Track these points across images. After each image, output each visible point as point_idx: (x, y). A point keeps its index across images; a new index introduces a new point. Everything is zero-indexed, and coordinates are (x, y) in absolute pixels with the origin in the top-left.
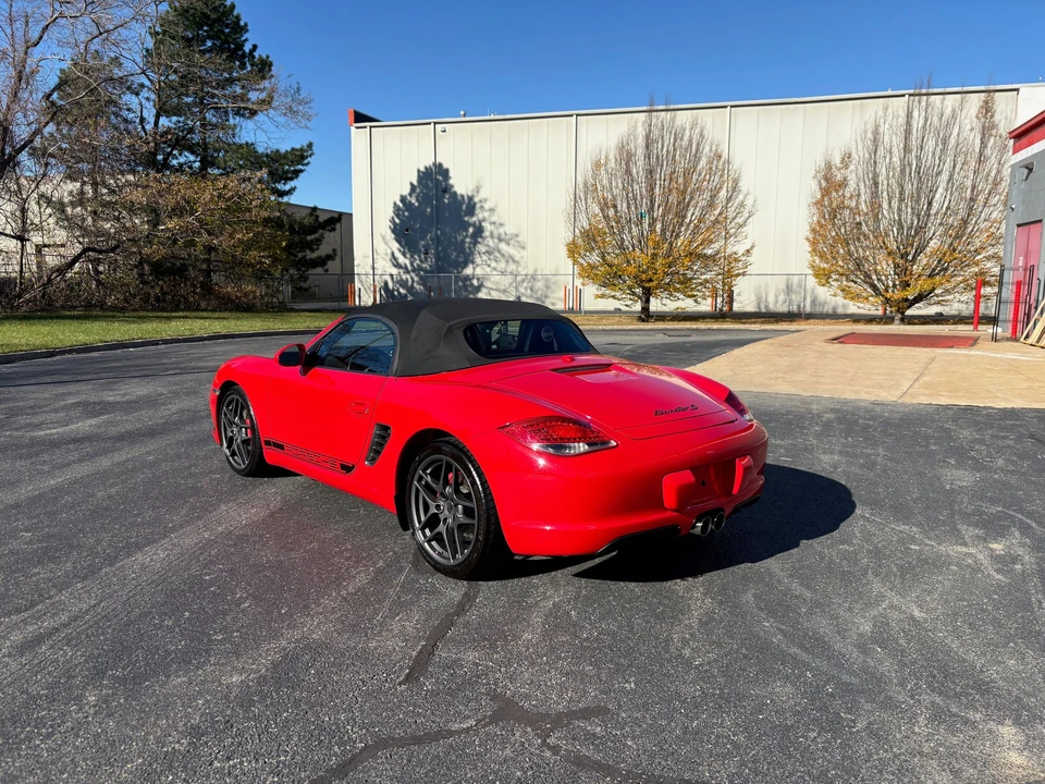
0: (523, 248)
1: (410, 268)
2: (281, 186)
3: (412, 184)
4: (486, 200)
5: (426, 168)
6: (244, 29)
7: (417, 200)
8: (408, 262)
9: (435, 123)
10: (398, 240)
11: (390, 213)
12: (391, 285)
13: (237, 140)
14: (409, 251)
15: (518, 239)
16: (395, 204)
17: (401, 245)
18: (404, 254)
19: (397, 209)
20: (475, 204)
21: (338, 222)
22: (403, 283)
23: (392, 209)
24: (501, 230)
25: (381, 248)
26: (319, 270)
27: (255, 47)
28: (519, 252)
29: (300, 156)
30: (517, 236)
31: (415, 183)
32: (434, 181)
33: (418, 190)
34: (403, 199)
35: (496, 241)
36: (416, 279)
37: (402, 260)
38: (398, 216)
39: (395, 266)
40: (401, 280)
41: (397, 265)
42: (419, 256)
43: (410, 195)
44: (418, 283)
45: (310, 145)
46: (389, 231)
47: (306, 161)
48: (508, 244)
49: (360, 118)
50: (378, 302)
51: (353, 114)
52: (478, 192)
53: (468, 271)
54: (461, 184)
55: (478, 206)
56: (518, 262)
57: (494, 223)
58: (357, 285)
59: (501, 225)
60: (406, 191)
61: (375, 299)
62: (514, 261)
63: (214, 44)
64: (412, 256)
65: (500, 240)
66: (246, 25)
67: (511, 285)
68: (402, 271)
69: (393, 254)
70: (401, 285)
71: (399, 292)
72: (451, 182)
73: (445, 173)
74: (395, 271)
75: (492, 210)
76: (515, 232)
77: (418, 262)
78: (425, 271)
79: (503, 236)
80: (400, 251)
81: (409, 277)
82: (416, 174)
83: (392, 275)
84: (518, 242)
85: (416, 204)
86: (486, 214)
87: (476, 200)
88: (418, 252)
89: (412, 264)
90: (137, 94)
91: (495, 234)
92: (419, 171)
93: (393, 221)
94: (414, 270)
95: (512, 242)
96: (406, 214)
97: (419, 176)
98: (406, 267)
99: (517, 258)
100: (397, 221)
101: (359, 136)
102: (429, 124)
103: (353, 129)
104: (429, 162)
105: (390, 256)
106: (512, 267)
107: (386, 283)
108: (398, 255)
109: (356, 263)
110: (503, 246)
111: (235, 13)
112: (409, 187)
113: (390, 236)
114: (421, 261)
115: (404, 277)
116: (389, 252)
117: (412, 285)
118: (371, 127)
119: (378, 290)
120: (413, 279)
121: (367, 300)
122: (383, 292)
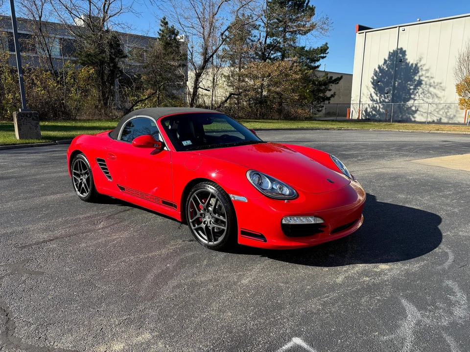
0: (444, 90)
1: (379, 101)
3: (385, 60)
4: (424, 65)
5: (394, 51)
8: (378, 98)
9: (399, 27)
10: (374, 89)
11: (372, 74)
12: (369, 110)
13: (297, 45)
14: (379, 93)
15: (441, 85)
16: (375, 69)
17: (375, 90)
18: (377, 95)
19: (376, 73)
20: (418, 68)
21: (342, 80)
23: (373, 72)
24: (432, 81)
25: (364, 90)
28: (441, 92)
29: (324, 50)
30: (441, 83)
31: (387, 59)
32: (397, 57)
33: (388, 62)
34: (379, 67)
35: (428, 86)
36: (381, 107)
37: (375, 97)
38: (376, 76)
39: (371, 100)
40: (374, 107)
41: (373, 100)
42: (384, 96)
43: (384, 65)
44: (382, 109)
46: (370, 84)
47: (327, 52)
48: (435, 88)
49: (361, 28)
50: (360, 118)
51: (358, 27)
52: (420, 61)
53: (410, 103)
54: (411, 59)
55: (420, 68)
56: (439, 98)
57: (428, 77)
58: (352, 109)
59: (432, 78)
60: (381, 63)
61: (359, 116)
62: (437, 97)
64: (380, 96)
65: (430, 86)
67: (435, 110)
68: (374, 103)
69: (371, 95)
70: (373, 110)
71: (372, 113)
72: (406, 57)
73: (404, 53)
74: (371, 102)
75: (427, 70)
76: (440, 81)
77: (383, 98)
78: (386, 102)
79: (432, 84)
80: (375, 93)
81: (378, 105)
83: (369, 105)
84: (441, 87)
86: (424, 72)
87: (419, 65)
88: (384, 93)
89: (380, 100)
90: (258, 29)
91: (428, 83)
92: (390, 52)
93: (373, 78)
94: (381, 102)
95: (437, 87)
96: (380, 74)
97: (389, 55)
98: (377, 101)
99: (439, 96)
100: (375, 78)
101: (360, 37)
102: (396, 27)
103: (357, 34)
104: (395, 48)
105: (369, 96)
106: (436, 101)
107: (367, 109)
108: (374, 95)
109: (352, 99)
110: (432, 89)
112: (383, 61)
114: (385, 98)
115: (375, 105)
116: (369, 94)
117: (379, 110)
118: (366, 32)
119: (361, 112)
120: (379, 107)
121: (355, 116)
122: (364, 112)
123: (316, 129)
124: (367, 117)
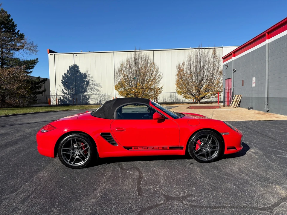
0: (101, 87)
1: (68, 94)
2: (27, 71)
3: (68, 70)
4: (90, 74)
5: (72, 66)
6: (16, 26)
7: (69, 75)
8: (67, 92)
9: (74, 53)
10: (64, 86)
12: (62, 98)
13: (13, 57)
15: (100, 85)
16: (63, 76)
17: (65, 87)
18: (66, 90)
19: (63, 77)
20: (87, 75)
21: (46, 81)
22: (66, 98)
23: (62, 77)
24: (95, 83)
25: (58, 87)
26: (41, 95)
27: (19, 31)
28: (100, 88)
29: (34, 62)
30: (99, 84)
31: (69, 70)
32: (74, 69)
33: (70, 72)
34: (65, 74)
35: (94, 85)
37: (65, 91)
38: (64, 79)
39: (63, 93)
40: (65, 97)
41: (64, 93)
42: (70, 90)
43: (67, 73)
44: (70, 98)
45: (37, 59)
48: (97, 86)
49: (51, 52)
50: (58, 104)
51: (49, 50)
52: (87, 72)
53: (86, 94)
54: (82, 70)
55: (87, 76)
56: (100, 91)
57: (92, 81)
58: (51, 99)
59: (94, 81)
60: (66, 72)
61: (57, 103)
62: (99, 91)
63: (5, 30)
64: (68, 90)
65: (95, 85)
66: (16, 25)
67: (98, 97)
69: (63, 90)
70: (65, 99)
72: (79, 69)
73: (78, 67)
74: (63, 94)
75: (92, 77)
76: (99, 83)
78: (72, 94)
79: (96, 84)
80: (64, 89)
82: (69, 67)
83: (62, 96)
84: (100, 86)
85: (69, 76)
86: (90, 78)
87: (87, 74)
88: (70, 89)
89: (68, 92)
91: (93, 83)
92: (70, 67)
93: (62, 80)
94: (69, 94)
95: (98, 86)
96: (66, 78)
97: (70, 68)
99: (100, 90)
100: (63, 80)
101: (51, 57)
102: (72, 54)
103: (49, 55)
104: (73, 64)
105: (62, 90)
107: (60, 98)
108: (64, 90)
109: (51, 92)
110: (96, 87)
111: (13, 21)
112: (67, 71)
113: (61, 85)
114: (71, 91)
115: (66, 96)
116: (61, 89)
117: (68, 98)
118: (54, 54)
119: (58, 100)
120: (69, 97)
121: (54, 103)
122: (59, 100)
123: (54, 111)
124: (62, 103)
